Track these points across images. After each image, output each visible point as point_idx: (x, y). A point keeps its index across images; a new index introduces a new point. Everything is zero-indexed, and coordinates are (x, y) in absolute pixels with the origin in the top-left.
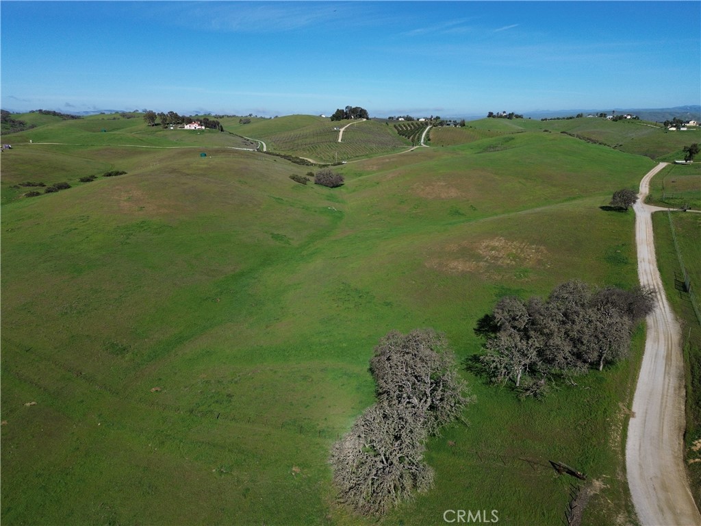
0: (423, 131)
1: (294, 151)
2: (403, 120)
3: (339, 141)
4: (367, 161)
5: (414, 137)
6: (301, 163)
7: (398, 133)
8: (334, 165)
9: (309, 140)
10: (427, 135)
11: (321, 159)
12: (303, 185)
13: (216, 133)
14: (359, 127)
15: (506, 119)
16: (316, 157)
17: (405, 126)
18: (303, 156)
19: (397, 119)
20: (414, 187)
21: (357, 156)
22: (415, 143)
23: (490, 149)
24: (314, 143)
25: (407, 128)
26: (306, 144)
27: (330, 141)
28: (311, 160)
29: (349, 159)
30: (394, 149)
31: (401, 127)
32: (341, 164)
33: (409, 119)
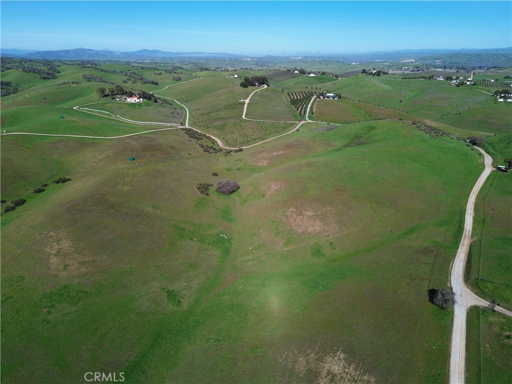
0: (309, 103)
1: (208, 128)
2: (298, 72)
3: (244, 117)
4: (260, 152)
5: (302, 109)
6: (211, 150)
7: (291, 102)
8: (236, 151)
9: (221, 114)
10: (311, 108)
11: (226, 142)
12: (206, 197)
13: (151, 105)
14: (261, 95)
15: (376, 76)
16: (224, 138)
17: (296, 94)
18: (214, 135)
19: (294, 71)
20: (289, 214)
21: (255, 139)
22: (302, 116)
23: (356, 141)
24: (224, 118)
25: (297, 96)
26: (218, 119)
27: (236, 117)
28: (219, 142)
29: (248, 143)
30: (284, 128)
31: (293, 95)
32: (241, 150)
33: (302, 72)
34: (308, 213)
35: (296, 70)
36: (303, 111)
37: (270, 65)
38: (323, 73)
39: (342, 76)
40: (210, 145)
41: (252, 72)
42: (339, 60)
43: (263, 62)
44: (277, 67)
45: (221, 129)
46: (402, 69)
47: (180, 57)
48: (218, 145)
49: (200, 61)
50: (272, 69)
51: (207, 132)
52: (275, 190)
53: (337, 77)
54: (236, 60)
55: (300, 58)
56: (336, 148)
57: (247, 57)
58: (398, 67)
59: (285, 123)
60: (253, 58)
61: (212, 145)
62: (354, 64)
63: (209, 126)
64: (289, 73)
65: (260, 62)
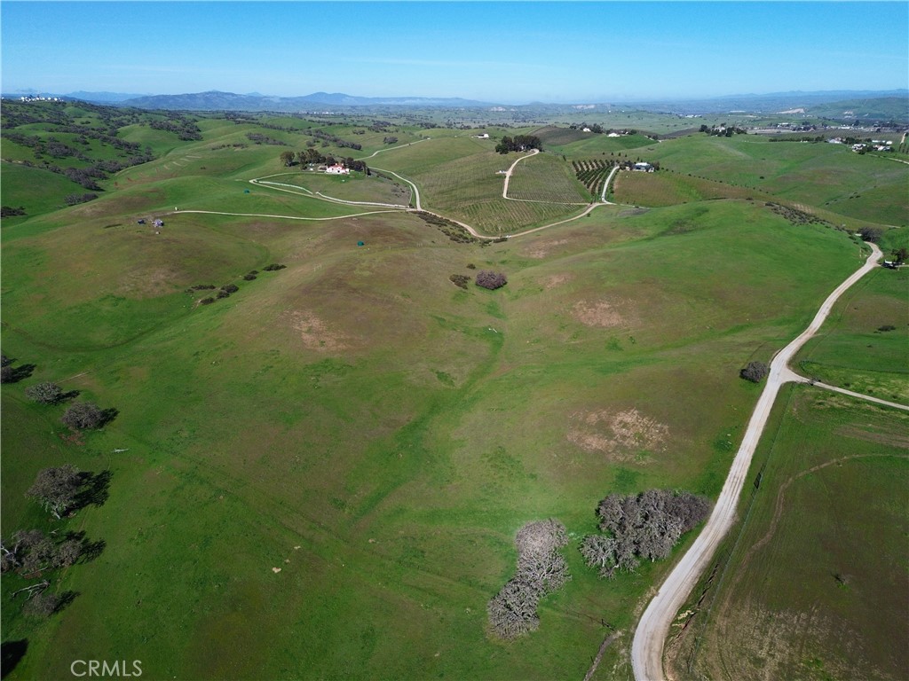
0: (607, 176)
1: (451, 211)
2: (589, 130)
3: (505, 196)
4: (534, 241)
5: (595, 185)
6: (461, 240)
7: (577, 175)
8: (497, 241)
9: (470, 192)
10: (611, 184)
11: (482, 230)
12: (464, 290)
13: (363, 178)
14: (530, 164)
15: (724, 137)
16: (477, 224)
17: (585, 164)
18: (462, 221)
19: (582, 129)
20: (577, 307)
21: (524, 226)
22: (595, 196)
23: (678, 227)
24: (475, 198)
25: (587, 167)
26: (466, 199)
27: (494, 196)
28: (470, 229)
29: (514, 230)
30: (568, 211)
31: (581, 166)
32: (504, 240)
33: (597, 130)
34: (602, 305)
35: (586, 126)
36: (597, 188)
37: (538, 119)
38: (633, 132)
39: (664, 137)
40: (458, 233)
41: (509, 130)
42: (662, 110)
43: (526, 114)
44: (551, 123)
45: (472, 212)
46: (777, 125)
47: (381, 106)
48: (470, 234)
49: (417, 113)
50: (544, 125)
51: (451, 216)
52: (557, 283)
53: (656, 138)
54: (479, 110)
55: (592, 107)
56: (645, 237)
57: (497, 106)
58: (769, 122)
59: (569, 205)
60: (508, 107)
61: (461, 233)
62: (691, 116)
63: (453, 208)
64: (574, 132)
65: (521, 113)
